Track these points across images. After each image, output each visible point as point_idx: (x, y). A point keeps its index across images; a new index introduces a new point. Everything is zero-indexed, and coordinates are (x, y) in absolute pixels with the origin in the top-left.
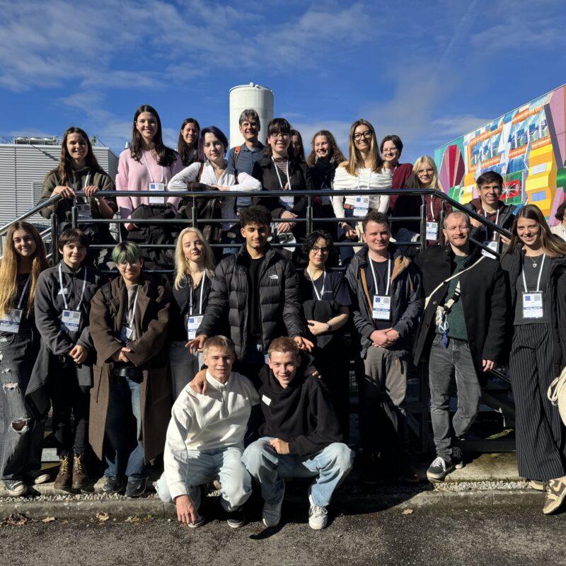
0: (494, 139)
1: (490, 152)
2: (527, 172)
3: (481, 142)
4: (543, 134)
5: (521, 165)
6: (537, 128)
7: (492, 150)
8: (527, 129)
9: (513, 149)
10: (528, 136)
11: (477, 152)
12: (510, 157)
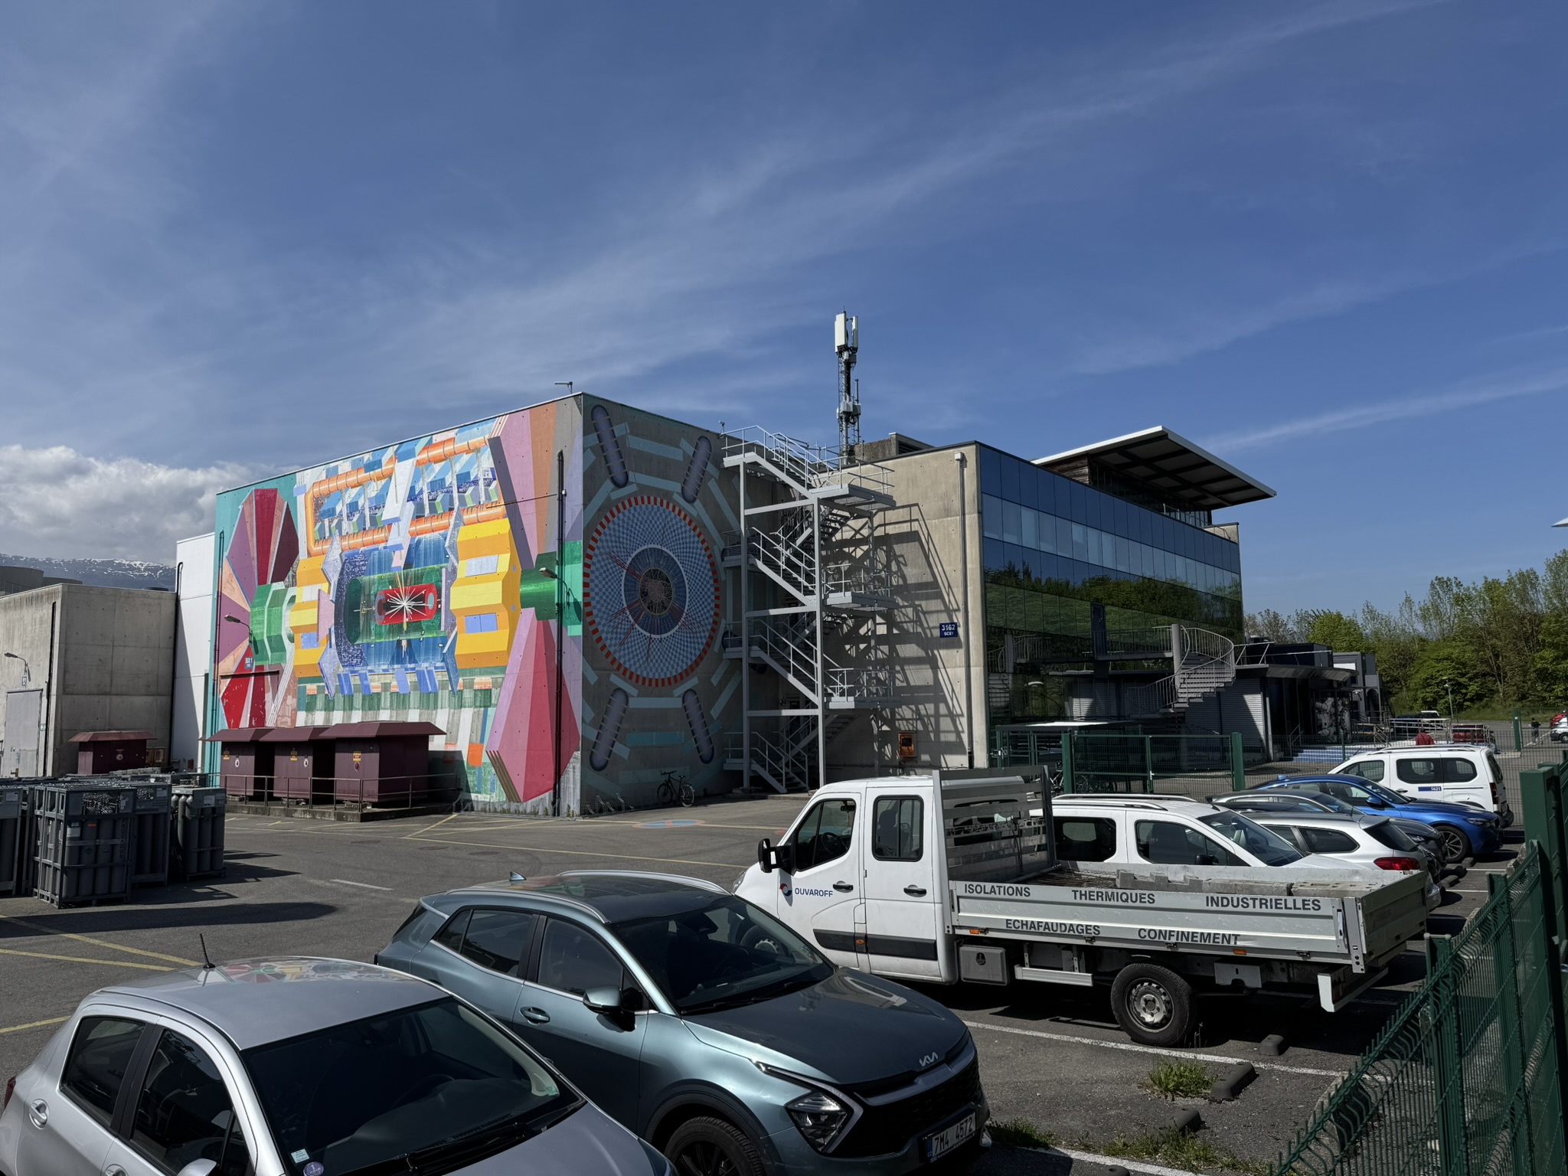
0: (373, 490)
1: (363, 516)
2: (454, 571)
3: (340, 491)
4: (488, 497)
5: (439, 553)
6: (476, 482)
7: (367, 513)
8: (451, 480)
9: (418, 516)
10: (455, 494)
11: (331, 513)
12: (413, 534)
